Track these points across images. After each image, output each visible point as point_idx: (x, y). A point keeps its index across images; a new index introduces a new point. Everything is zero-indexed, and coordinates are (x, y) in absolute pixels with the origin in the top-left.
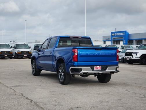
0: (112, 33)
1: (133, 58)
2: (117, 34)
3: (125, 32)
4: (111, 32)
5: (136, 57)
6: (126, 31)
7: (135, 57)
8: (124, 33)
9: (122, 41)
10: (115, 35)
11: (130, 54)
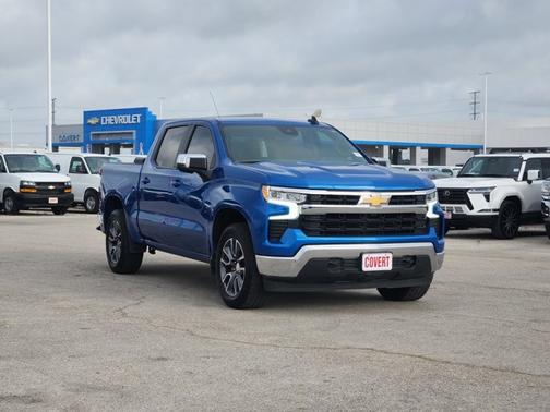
0: (88, 115)
1: (474, 212)
2: (109, 120)
3: (143, 111)
4: (85, 112)
5: (486, 206)
6: (145, 109)
7: (479, 205)
8: (138, 116)
9: (130, 146)
10: (99, 123)
11: (460, 196)
